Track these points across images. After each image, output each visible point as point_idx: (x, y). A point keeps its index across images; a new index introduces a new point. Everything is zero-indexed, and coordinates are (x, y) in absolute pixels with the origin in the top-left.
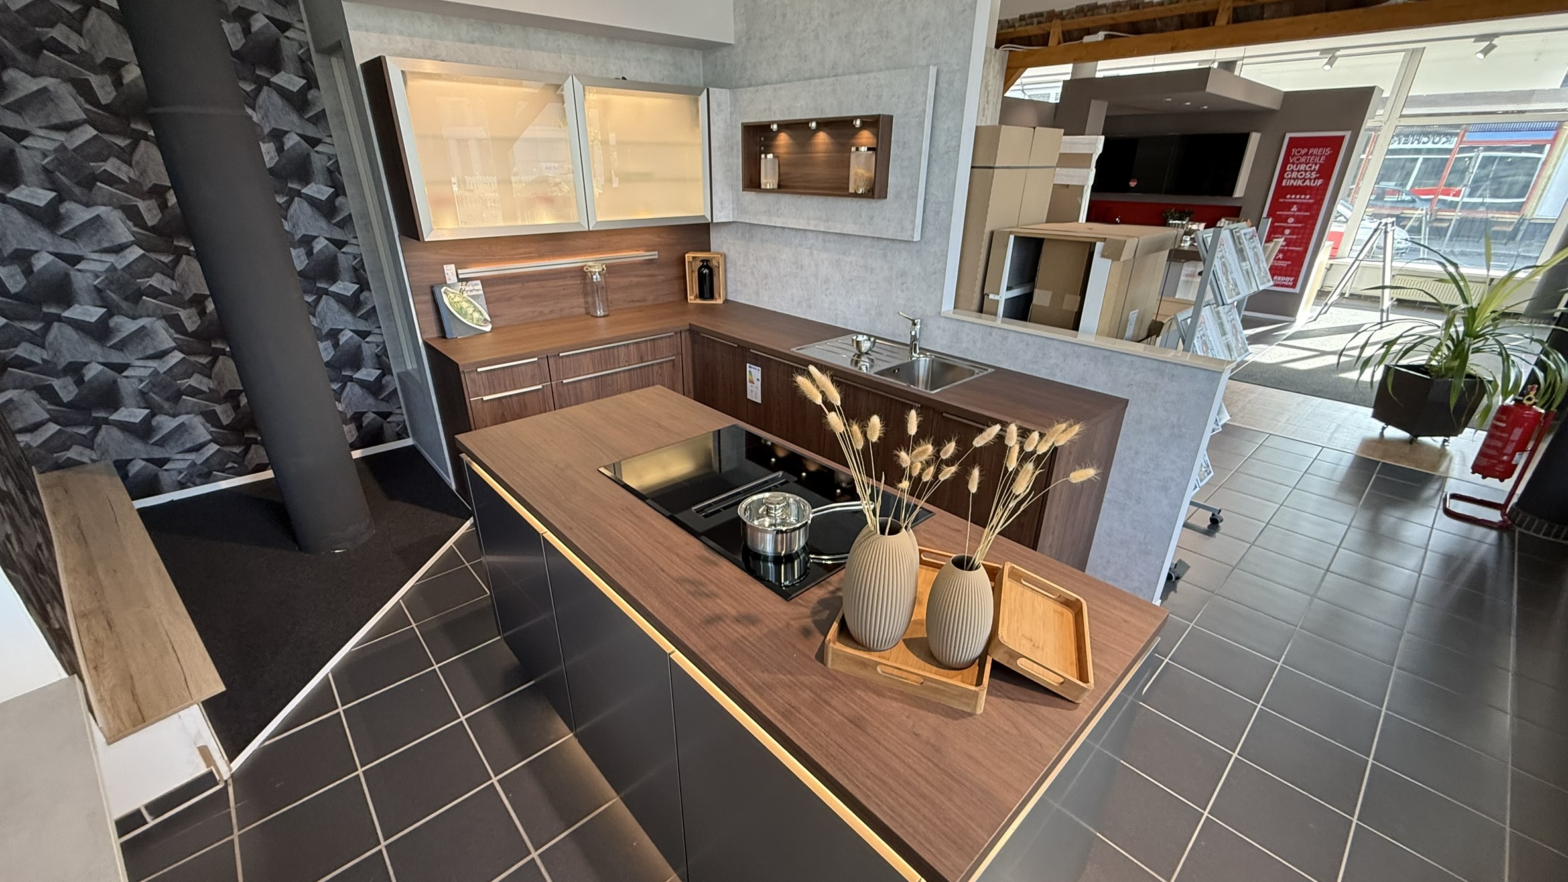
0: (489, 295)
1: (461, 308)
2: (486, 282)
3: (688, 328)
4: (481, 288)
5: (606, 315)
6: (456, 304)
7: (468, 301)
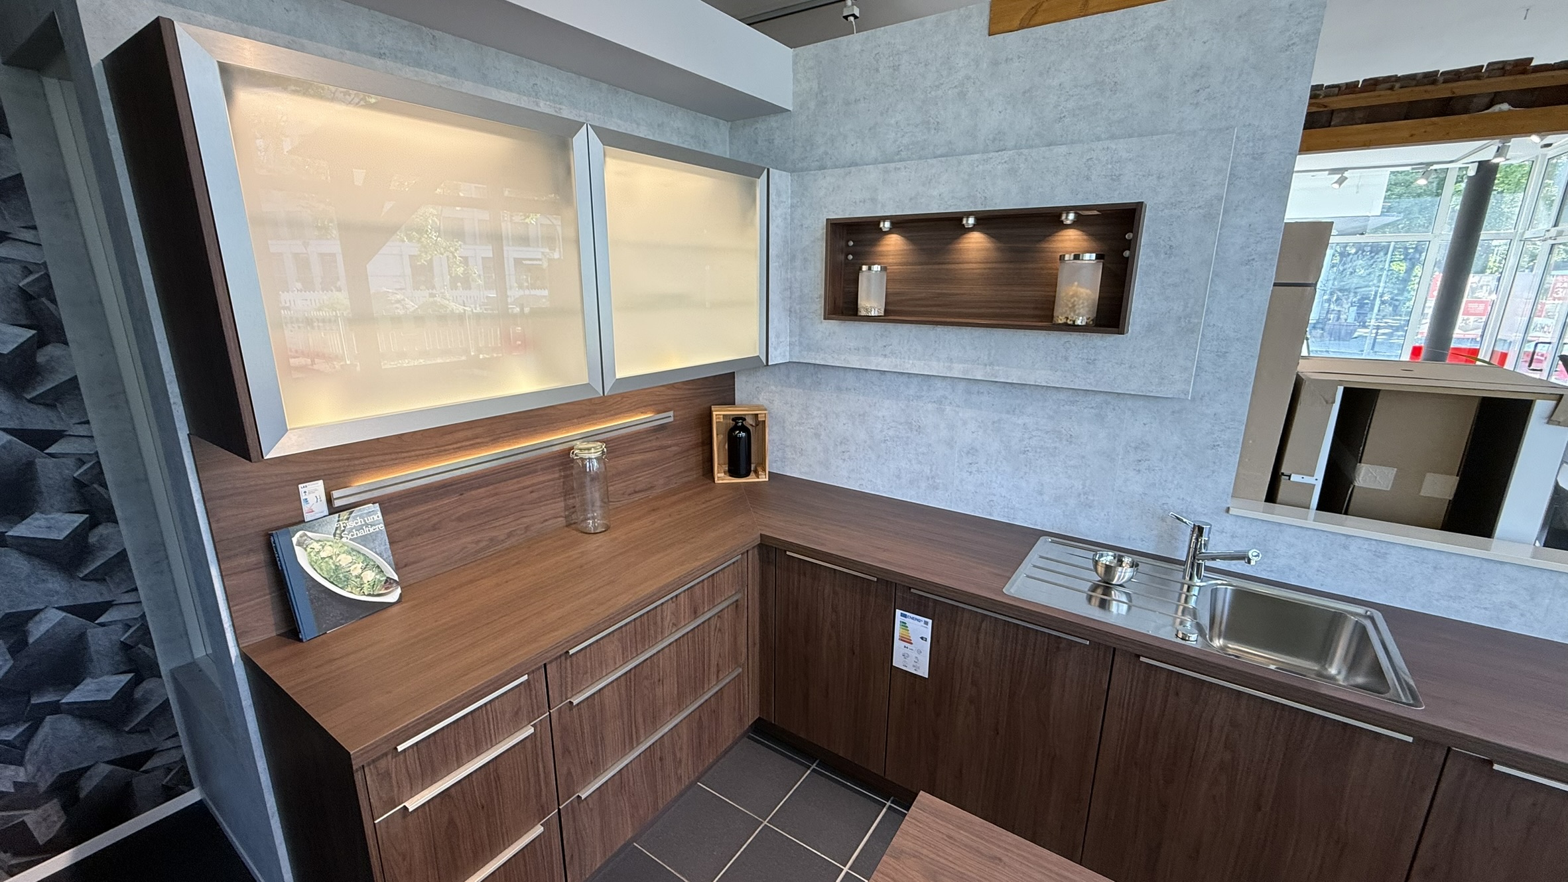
0: (396, 526)
1: (337, 568)
2: (389, 505)
3: (758, 542)
4: (381, 517)
5: (607, 528)
6: (327, 562)
7: (351, 551)
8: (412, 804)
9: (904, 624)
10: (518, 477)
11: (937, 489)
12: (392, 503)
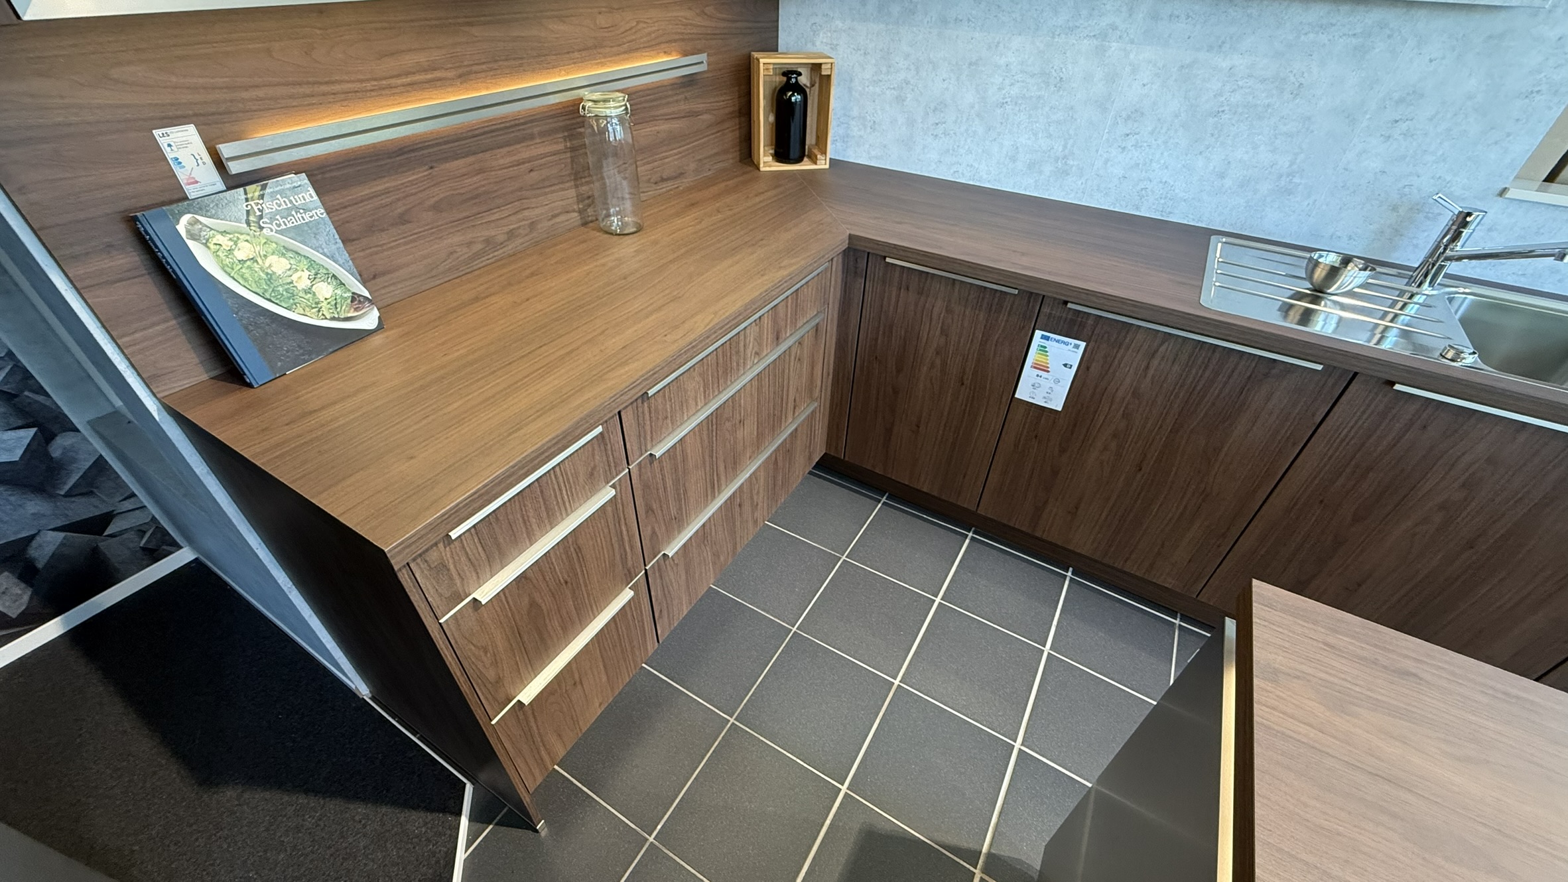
0: (344, 215)
1: (270, 277)
3: (845, 246)
4: (316, 198)
5: (639, 229)
6: (249, 267)
7: (284, 251)
8: (486, 592)
9: (1043, 349)
10: (508, 144)
11: (1068, 174)
12: (327, 175)
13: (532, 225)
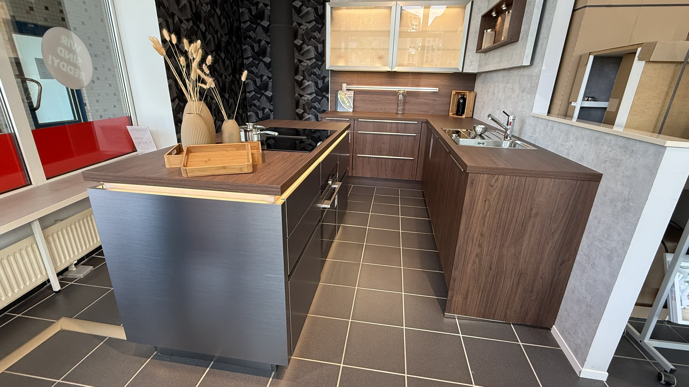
0: (355, 97)
1: (344, 100)
3: (426, 121)
4: (353, 94)
6: (342, 99)
7: (347, 98)
10: (385, 95)
12: (356, 92)
13: (385, 109)
